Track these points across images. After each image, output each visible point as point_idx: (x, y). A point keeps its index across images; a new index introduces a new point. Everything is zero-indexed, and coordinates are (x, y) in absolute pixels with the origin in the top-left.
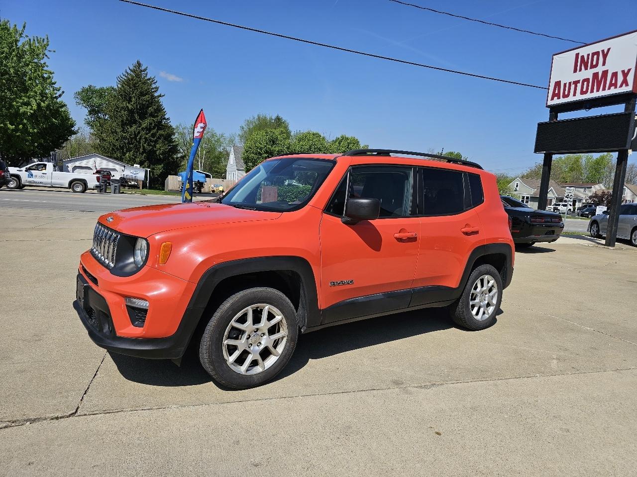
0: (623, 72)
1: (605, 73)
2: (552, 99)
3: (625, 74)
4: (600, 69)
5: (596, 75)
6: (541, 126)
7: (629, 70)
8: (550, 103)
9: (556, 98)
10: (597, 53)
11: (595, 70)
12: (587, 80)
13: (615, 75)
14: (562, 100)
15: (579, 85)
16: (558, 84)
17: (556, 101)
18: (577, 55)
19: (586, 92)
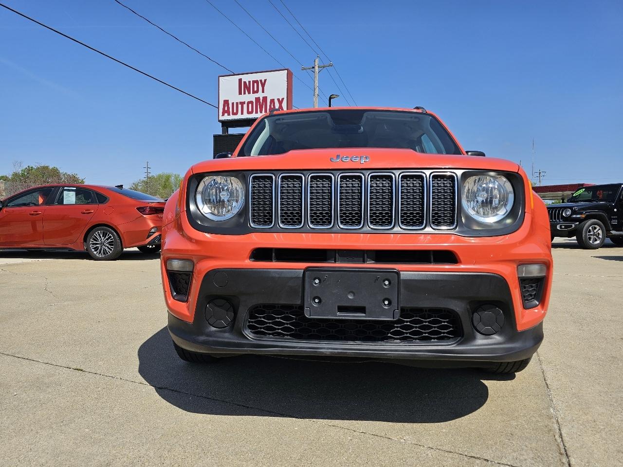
0: (278, 100)
1: (265, 99)
2: (223, 115)
3: (280, 102)
4: (260, 95)
5: (257, 99)
6: (216, 138)
7: (283, 99)
8: (222, 118)
9: (226, 114)
10: (257, 82)
11: (257, 95)
12: (251, 102)
13: (272, 101)
14: (232, 117)
15: (245, 106)
16: (226, 102)
17: (226, 117)
18: (240, 80)
19: (252, 112)
